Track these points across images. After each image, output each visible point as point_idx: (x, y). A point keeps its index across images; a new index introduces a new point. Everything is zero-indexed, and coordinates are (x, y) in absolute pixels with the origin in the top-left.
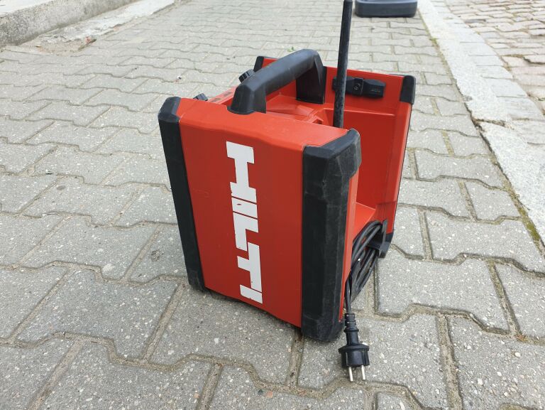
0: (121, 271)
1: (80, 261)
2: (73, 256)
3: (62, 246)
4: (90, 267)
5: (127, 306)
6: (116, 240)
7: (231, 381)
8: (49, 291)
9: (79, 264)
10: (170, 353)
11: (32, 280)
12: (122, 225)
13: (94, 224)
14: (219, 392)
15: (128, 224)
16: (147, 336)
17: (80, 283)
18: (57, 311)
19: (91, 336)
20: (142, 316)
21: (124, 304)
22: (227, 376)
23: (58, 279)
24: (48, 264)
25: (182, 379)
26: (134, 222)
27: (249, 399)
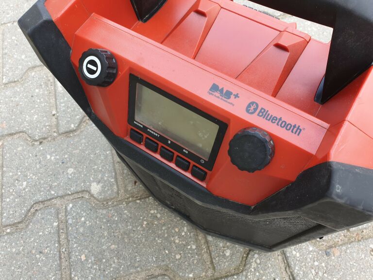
0: (112, 186)
1: (61, 193)
2: (49, 191)
3: (25, 183)
4: (76, 196)
5: (150, 224)
6: (78, 151)
7: (298, 255)
8: (59, 242)
9: (62, 197)
10: (228, 253)
11: (30, 238)
12: (67, 130)
13: (36, 141)
14: (296, 271)
15: (72, 126)
16: (194, 247)
17: (83, 219)
18: (87, 260)
19: (142, 271)
20: (173, 228)
21: (145, 223)
22: (292, 252)
23: (55, 224)
24: (29, 210)
25: (257, 274)
26: (77, 122)
27: (323, 264)
